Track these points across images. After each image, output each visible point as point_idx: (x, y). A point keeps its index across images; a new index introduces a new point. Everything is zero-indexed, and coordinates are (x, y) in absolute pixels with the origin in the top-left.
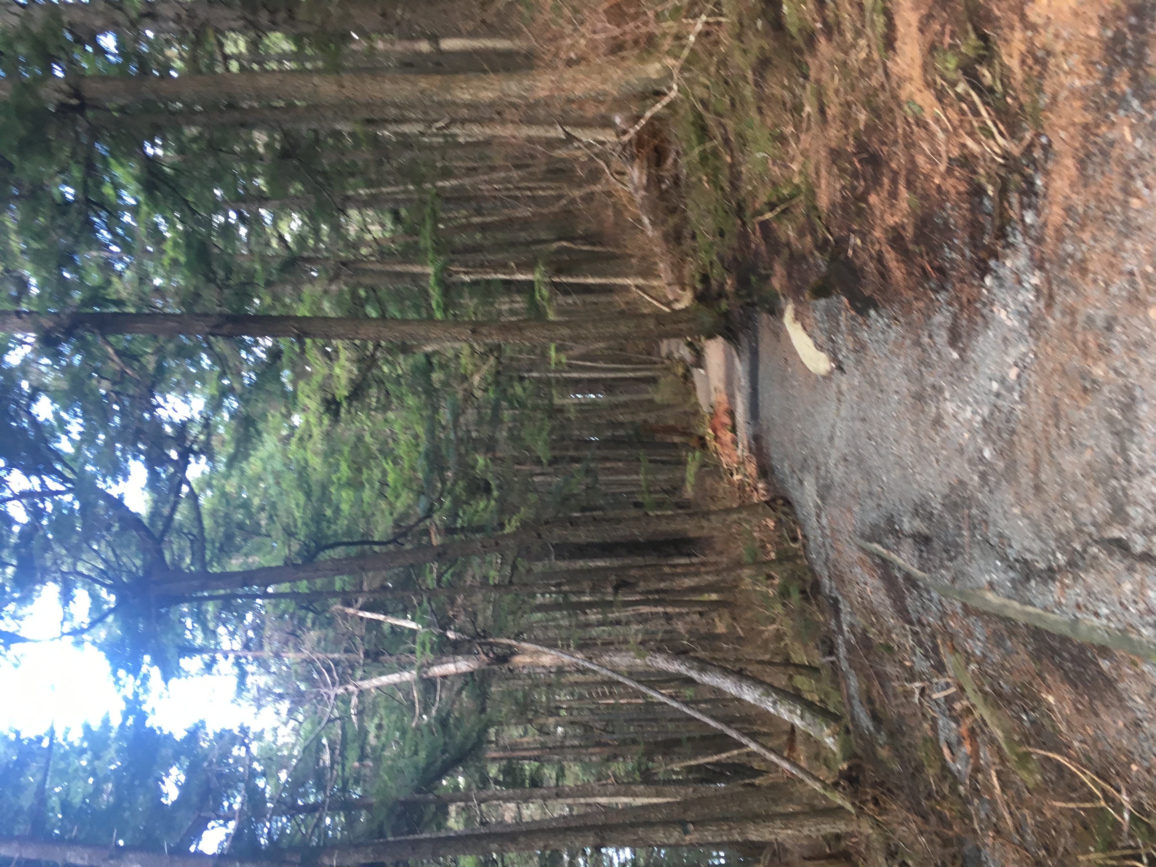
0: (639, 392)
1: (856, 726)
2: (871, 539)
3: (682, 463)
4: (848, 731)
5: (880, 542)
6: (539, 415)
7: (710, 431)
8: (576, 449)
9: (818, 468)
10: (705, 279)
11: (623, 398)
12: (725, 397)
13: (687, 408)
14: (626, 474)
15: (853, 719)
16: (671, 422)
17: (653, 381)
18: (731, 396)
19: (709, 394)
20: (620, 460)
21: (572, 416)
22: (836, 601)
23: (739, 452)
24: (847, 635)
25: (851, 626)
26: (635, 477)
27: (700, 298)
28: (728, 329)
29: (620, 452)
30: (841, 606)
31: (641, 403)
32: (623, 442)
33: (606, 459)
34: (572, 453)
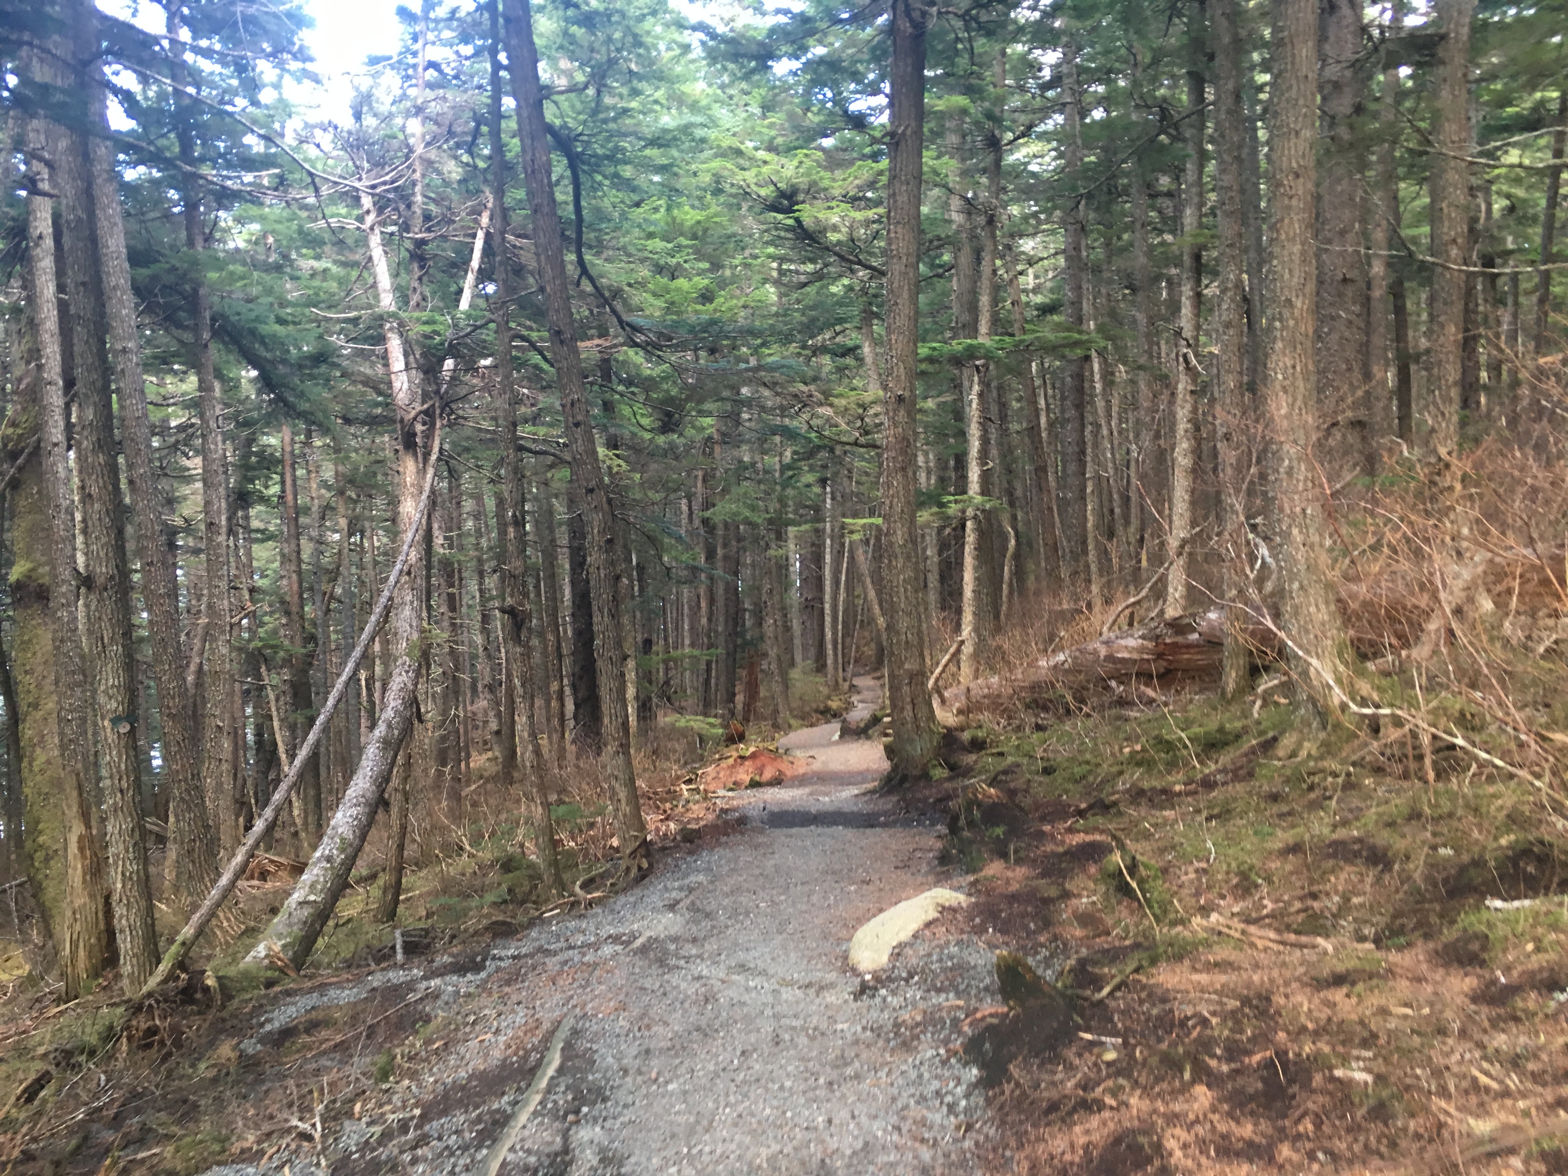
0: (805, 648)
1: (274, 1001)
2: (568, 1048)
3: (706, 708)
4: (269, 984)
5: (561, 1071)
6: (774, 506)
7: (752, 749)
8: (726, 558)
9: (695, 940)
10: (977, 745)
11: (796, 625)
12: (801, 771)
13: (784, 714)
14: (692, 628)
15: (288, 993)
16: (763, 692)
17: (820, 667)
18: (802, 781)
19: (804, 747)
20: (710, 620)
21: (772, 552)
22: (478, 968)
23: (721, 793)
24: (424, 984)
25: (435, 996)
26: (687, 642)
27: (950, 737)
28: (904, 779)
29: (721, 619)
30: (470, 976)
31: (789, 649)
32: (736, 624)
33: (712, 601)
34: (720, 551)
